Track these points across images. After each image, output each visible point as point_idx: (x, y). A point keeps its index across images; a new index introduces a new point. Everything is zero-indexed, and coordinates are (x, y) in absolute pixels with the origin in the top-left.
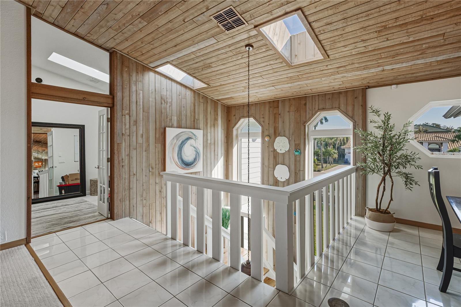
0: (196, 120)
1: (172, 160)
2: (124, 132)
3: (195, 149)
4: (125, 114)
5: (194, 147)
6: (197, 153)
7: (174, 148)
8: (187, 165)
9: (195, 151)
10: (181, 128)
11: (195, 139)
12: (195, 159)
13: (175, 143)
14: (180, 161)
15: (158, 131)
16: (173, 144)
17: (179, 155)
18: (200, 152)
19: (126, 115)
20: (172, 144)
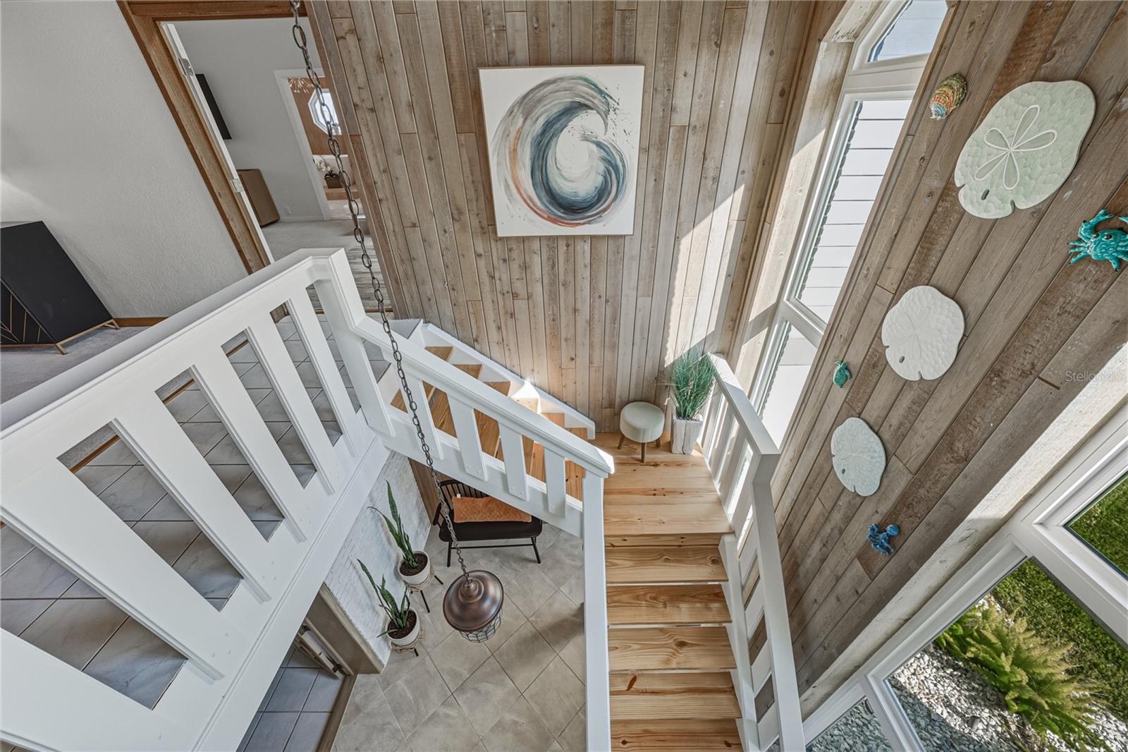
0: (617, 16)
1: (514, 191)
2: (357, 100)
3: (604, 154)
4: (343, 35)
5: (599, 145)
6: (613, 169)
7: (515, 150)
8: (571, 209)
9: (604, 159)
10: (548, 63)
11: (603, 108)
12: (602, 194)
13: (519, 132)
14: (543, 194)
15: (458, 84)
16: (513, 135)
17: (538, 173)
18: (624, 166)
19: (347, 37)
20: (506, 134)
